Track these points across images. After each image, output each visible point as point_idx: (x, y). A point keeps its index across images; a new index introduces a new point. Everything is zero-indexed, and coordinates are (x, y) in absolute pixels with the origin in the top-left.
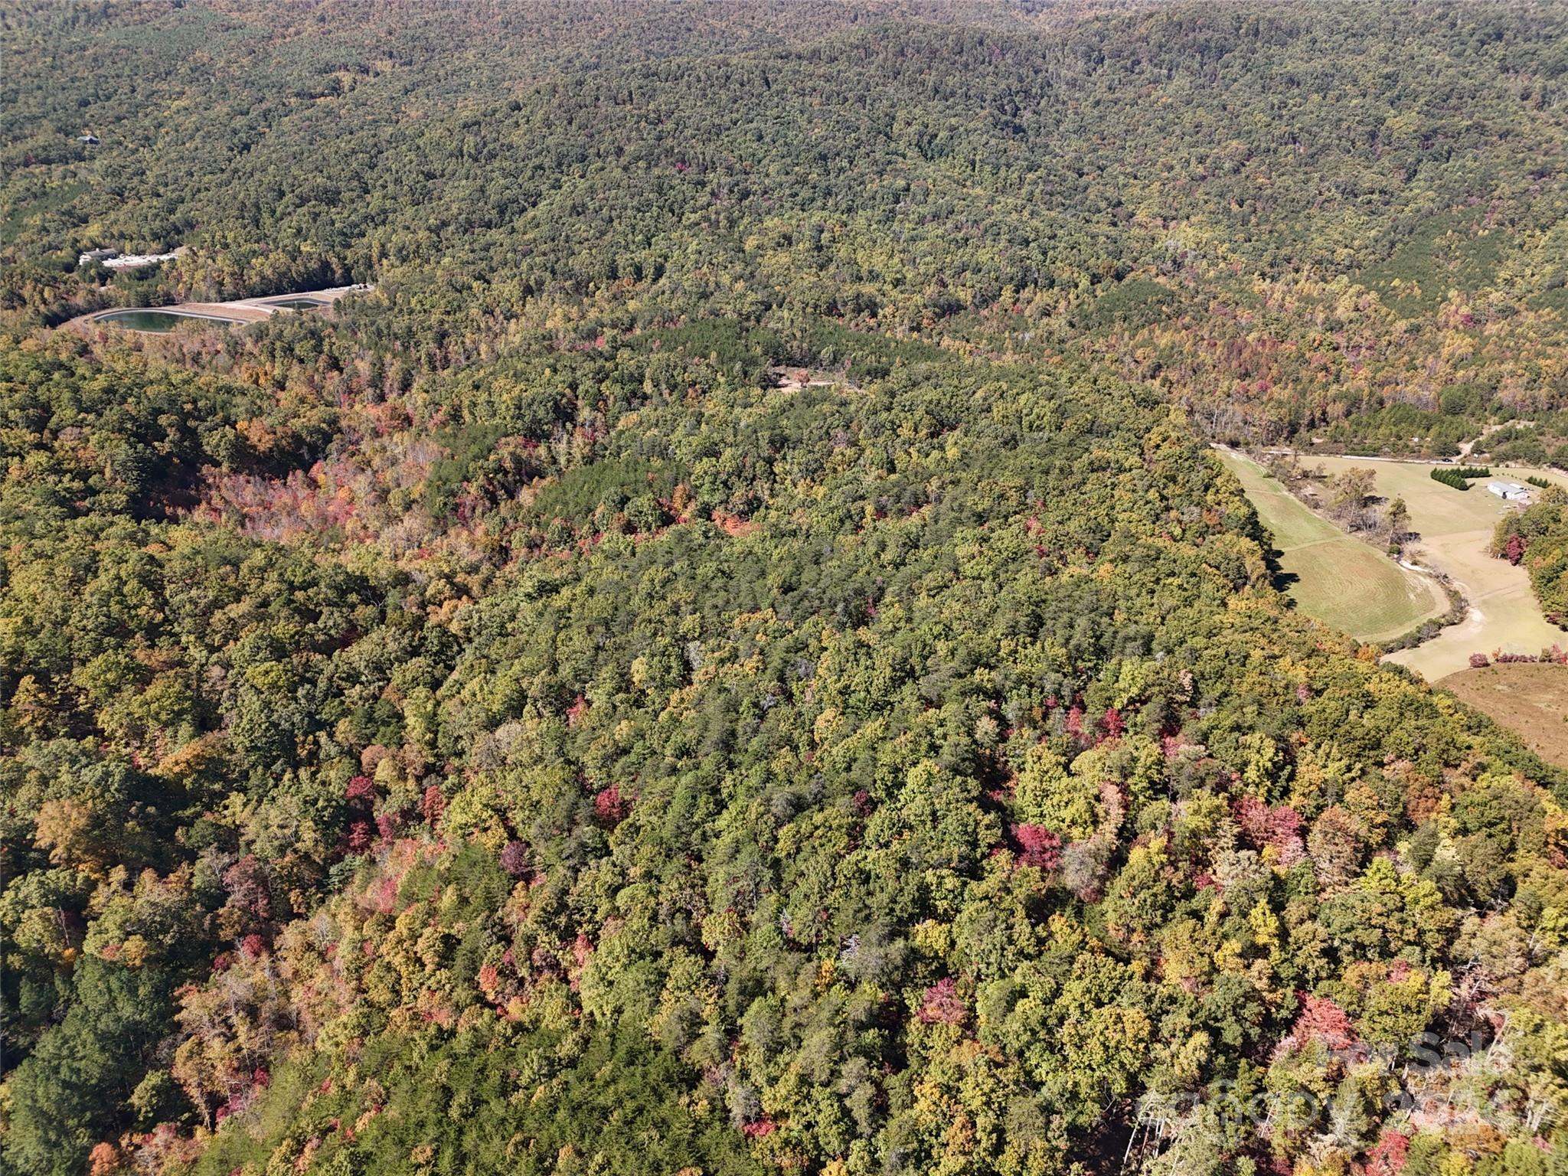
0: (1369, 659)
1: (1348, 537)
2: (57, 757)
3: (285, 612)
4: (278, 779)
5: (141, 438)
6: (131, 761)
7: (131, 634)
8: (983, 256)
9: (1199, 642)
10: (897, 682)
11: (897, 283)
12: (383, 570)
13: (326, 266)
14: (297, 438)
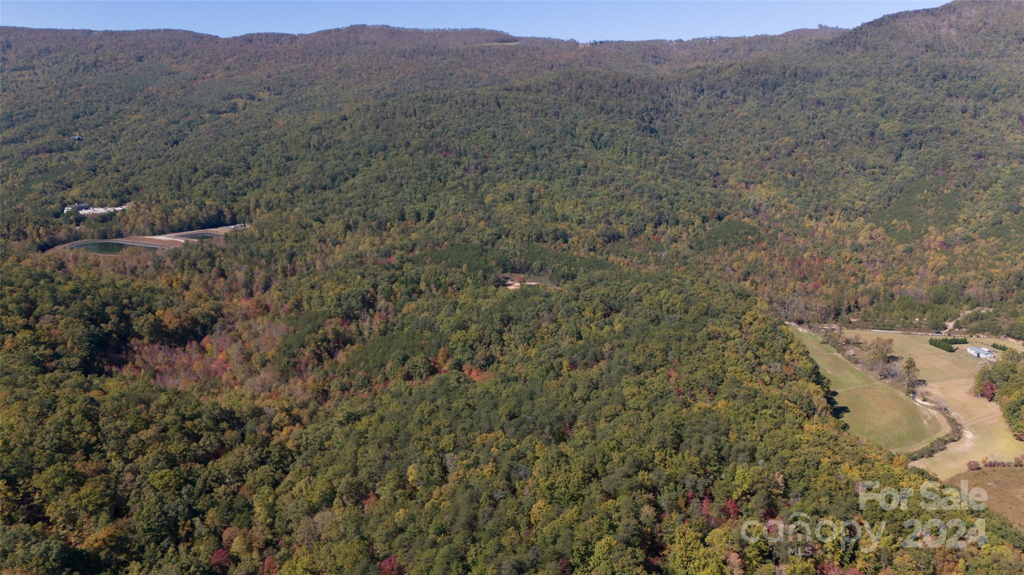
0: (901, 465)
1: (879, 383)
2: (16, 537)
3: (178, 435)
4: (164, 551)
5: (93, 321)
6: (65, 539)
7: (73, 451)
8: (634, 206)
9: (786, 453)
10: (587, 481)
11: (580, 222)
12: (244, 407)
13: (220, 213)
14: (195, 321)
